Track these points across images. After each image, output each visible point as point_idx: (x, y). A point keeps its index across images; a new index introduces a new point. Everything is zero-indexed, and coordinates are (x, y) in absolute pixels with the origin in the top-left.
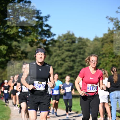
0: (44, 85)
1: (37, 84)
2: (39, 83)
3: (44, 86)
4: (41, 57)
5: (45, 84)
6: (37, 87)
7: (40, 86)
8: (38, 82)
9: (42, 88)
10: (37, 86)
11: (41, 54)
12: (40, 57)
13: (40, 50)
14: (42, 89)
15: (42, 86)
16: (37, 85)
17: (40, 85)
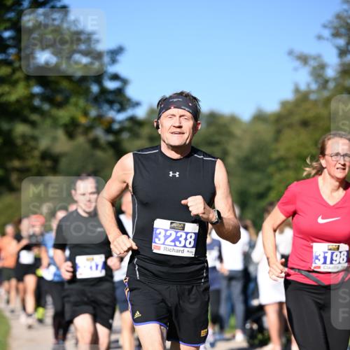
0: (193, 236)
1: (166, 231)
2: (171, 228)
3: (191, 240)
4: (180, 127)
5: (197, 231)
6: (164, 244)
7: (177, 239)
8: (169, 222)
9: (185, 246)
10: (166, 237)
11: (181, 116)
12: (177, 125)
13: (175, 100)
14: (186, 249)
15: (186, 239)
16: (163, 233)
17: (179, 235)
